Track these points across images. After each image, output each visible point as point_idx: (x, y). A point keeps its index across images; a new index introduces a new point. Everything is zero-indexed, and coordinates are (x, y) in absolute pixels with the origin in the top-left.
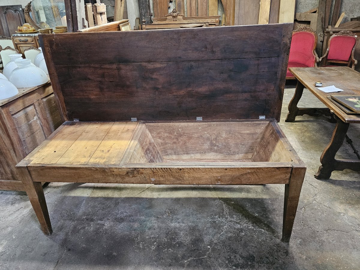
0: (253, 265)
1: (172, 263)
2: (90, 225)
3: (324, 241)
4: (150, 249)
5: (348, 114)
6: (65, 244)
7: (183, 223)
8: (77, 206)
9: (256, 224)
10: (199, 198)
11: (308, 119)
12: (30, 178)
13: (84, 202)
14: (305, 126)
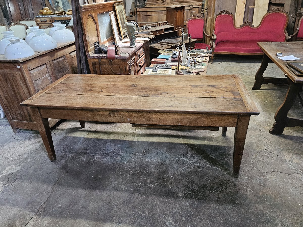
0: (205, 192)
1: (142, 185)
2: (84, 157)
3: (268, 180)
4: (127, 175)
5: (298, 76)
6: (64, 168)
7: (154, 159)
8: (75, 143)
9: (212, 163)
10: (169, 142)
11: (273, 88)
12: (39, 114)
13: (81, 141)
14: (269, 93)
